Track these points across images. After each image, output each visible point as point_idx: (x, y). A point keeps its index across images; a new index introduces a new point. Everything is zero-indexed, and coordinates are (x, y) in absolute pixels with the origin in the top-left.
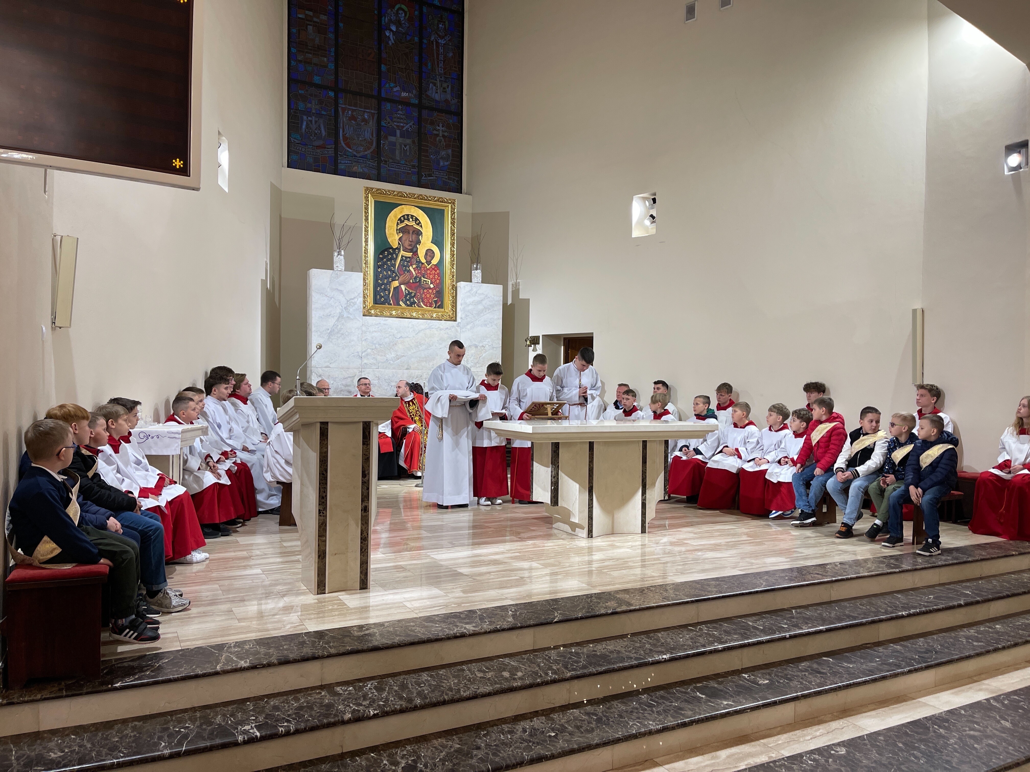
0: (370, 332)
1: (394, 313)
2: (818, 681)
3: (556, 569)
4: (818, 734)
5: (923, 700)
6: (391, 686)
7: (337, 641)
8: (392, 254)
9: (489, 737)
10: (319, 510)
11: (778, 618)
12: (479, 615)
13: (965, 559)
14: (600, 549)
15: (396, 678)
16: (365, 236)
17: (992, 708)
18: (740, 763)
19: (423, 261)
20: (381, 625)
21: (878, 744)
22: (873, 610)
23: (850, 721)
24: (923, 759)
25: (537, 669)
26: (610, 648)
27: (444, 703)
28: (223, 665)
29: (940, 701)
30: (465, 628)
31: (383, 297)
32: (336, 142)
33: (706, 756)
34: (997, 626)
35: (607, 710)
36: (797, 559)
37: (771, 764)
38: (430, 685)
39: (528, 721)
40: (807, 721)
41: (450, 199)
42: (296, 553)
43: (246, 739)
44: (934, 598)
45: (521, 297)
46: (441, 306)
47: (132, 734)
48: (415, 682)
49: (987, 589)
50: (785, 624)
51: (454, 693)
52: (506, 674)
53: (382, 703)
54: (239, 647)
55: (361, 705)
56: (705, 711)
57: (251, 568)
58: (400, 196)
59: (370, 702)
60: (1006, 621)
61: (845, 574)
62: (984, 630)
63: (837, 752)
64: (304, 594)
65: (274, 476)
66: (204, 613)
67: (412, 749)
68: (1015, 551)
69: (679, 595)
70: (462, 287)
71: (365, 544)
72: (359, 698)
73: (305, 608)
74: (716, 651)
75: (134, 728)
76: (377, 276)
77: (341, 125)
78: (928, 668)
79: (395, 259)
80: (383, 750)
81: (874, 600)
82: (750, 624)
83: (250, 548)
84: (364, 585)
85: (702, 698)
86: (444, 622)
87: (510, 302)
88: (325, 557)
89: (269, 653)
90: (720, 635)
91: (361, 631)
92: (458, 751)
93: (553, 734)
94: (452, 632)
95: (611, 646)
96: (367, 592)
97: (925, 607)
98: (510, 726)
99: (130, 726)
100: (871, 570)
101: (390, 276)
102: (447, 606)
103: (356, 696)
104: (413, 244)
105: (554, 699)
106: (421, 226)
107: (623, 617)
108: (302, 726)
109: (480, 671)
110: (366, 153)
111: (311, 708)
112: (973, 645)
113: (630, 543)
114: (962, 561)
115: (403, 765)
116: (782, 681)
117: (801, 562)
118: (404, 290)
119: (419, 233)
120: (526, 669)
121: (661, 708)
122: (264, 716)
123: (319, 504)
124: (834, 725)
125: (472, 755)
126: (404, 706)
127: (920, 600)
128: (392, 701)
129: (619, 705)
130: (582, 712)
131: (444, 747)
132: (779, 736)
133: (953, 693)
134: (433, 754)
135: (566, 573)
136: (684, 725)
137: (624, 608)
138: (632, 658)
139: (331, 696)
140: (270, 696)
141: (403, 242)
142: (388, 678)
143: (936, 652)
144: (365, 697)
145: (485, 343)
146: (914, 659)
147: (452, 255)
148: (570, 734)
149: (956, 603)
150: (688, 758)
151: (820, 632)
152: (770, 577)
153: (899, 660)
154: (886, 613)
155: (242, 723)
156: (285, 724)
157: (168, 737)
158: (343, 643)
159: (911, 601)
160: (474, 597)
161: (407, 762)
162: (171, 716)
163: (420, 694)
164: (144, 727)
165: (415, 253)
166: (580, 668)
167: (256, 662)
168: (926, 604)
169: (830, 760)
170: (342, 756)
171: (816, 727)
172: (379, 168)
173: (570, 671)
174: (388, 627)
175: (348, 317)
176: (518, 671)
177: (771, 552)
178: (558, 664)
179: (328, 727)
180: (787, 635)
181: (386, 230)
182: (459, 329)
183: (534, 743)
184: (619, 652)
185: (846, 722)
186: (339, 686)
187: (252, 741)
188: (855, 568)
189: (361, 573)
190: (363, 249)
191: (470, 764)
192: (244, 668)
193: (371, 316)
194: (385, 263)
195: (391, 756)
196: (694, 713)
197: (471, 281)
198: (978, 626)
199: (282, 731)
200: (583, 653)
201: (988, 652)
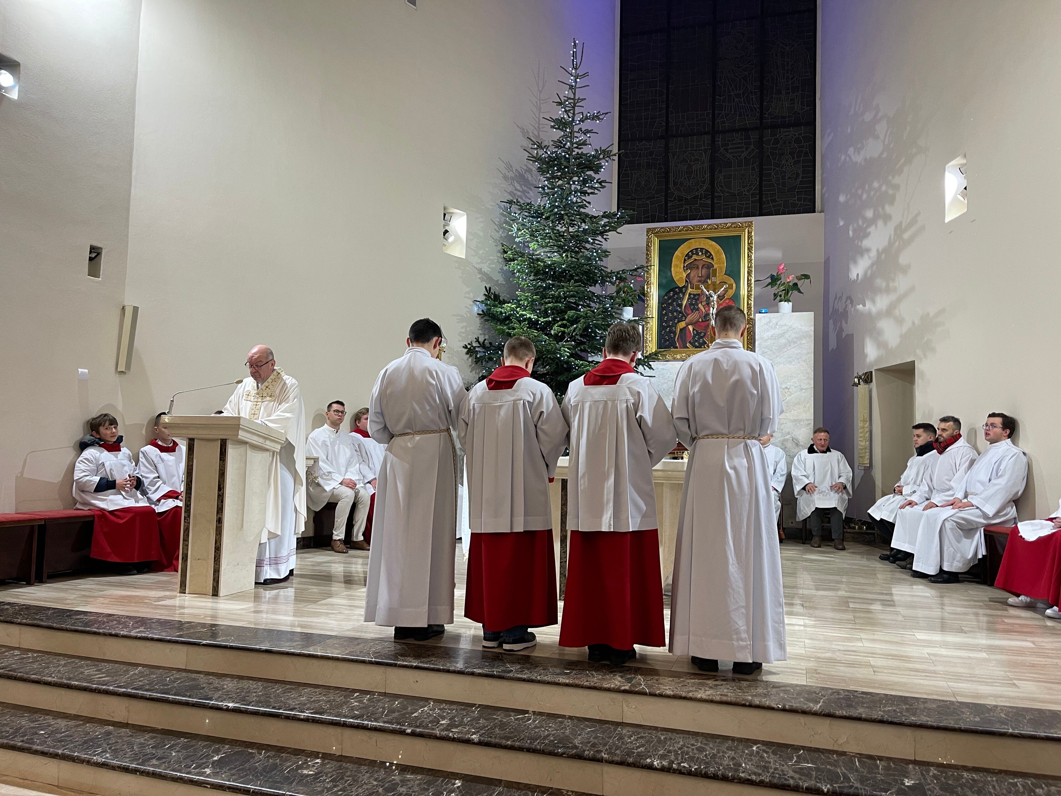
1: (678, 357)
8: (678, 294)
31: (668, 340)
32: (667, 188)
41: (746, 222)
70: (760, 319)
71: (218, 553)
76: (661, 319)
77: (672, 171)
79: (682, 299)
84: (215, 594)
96: (217, 599)
101: (675, 318)
104: (703, 279)
106: (712, 259)
110: (698, 193)
118: (691, 330)
141: (691, 279)
145: (789, 384)
147: (749, 285)
172: (712, 205)
181: (672, 269)
189: (214, 580)
194: (669, 305)
197: (776, 312)
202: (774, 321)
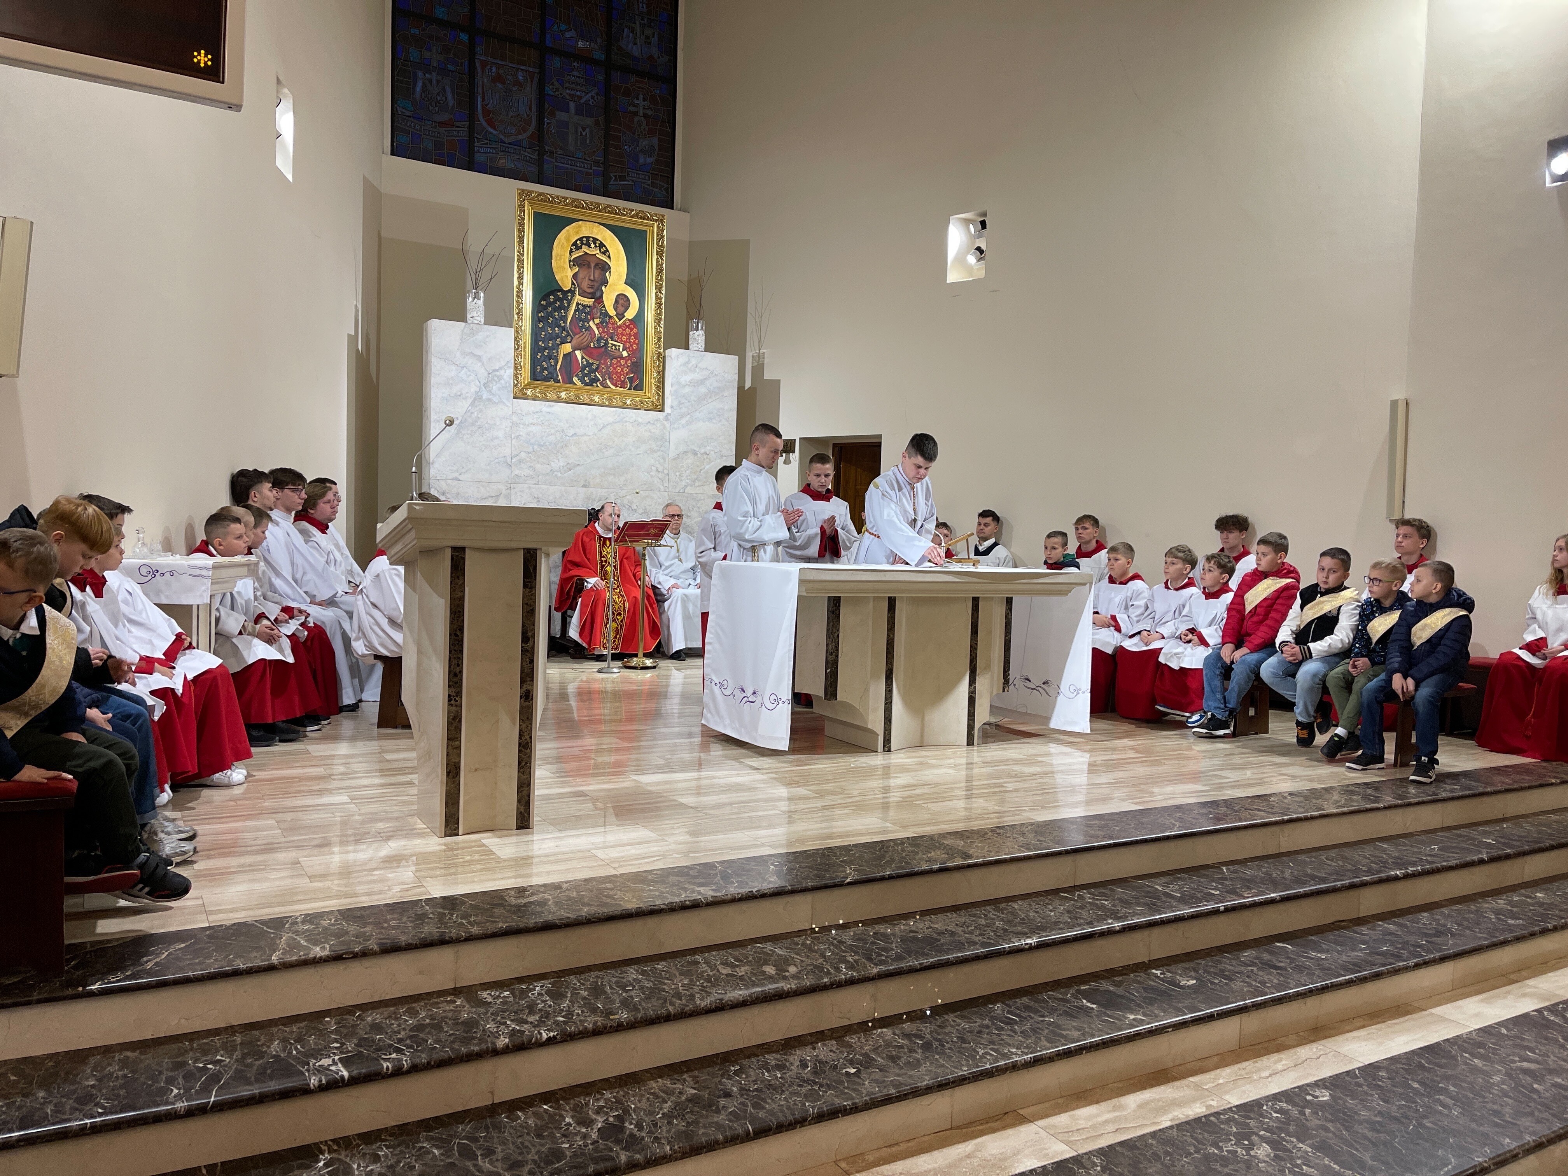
0: (524, 424)
1: (563, 395)
2: (1275, 981)
3: (837, 799)
4: (1280, 1067)
5: (1437, 1011)
6: (575, 989)
7: (482, 914)
8: (561, 300)
9: (744, 1076)
10: (449, 696)
11: (1202, 880)
12: (720, 871)
13: (1481, 790)
14: (904, 769)
15: (583, 977)
16: (519, 269)
17: (1548, 1025)
18: (1162, 1116)
19: (612, 312)
20: (556, 887)
21: (1380, 1083)
22: (1350, 867)
23: (1328, 1045)
24: (1457, 1109)
25: (821, 960)
26: (939, 926)
27: (668, 1018)
28: (282, 954)
29: (1465, 1013)
30: (699, 893)
31: (546, 369)
32: (472, 117)
33: (1104, 1106)
34: (1538, 895)
35: (939, 1030)
36: (1220, 787)
37: (1212, 1118)
38: (642, 988)
39: (808, 1048)
40: (1259, 1046)
41: (656, 215)
42: (407, 771)
43: (324, 1082)
44: (1439, 849)
45: (767, 376)
46: (639, 387)
47: (120, 1073)
48: (616, 982)
49: (1519, 836)
50: (1216, 889)
51: (684, 1002)
52: (770, 970)
53: (562, 1019)
54: (311, 923)
55: (526, 1022)
56: (1100, 1030)
57: (331, 793)
58: (576, 206)
59: (541, 1017)
60: (1548, 885)
61: (1302, 810)
62: (1520, 900)
63: (1317, 1097)
64: (422, 835)
65: (369, 646)
66: (250, 865)
67: (615, 1097)
68: (1555, 777)
69: (1045, 841)
70: (673, 356)
71: (525, 754)
72: (522, 1010)
73: (423, 859)
74: (1110, 932)
75: (124, 1063)
76: (536, 334)
77: (480, 89)
78: (1444, 959)
79: (567, 309)
80: (564, 1099)
81: (1347, 852)
82: (1158, 887)
83: (329, 762)
84: (523, 822)
85: (1093, 1009)
86: (663, 882)
87: (748, 384)
88: (458, 774)
89: (365, 933)
90: (1113, 906)
91: (523, 897)
92: (693, 1100)
93: (853, 1071)
94: (677, 900)
95: (940, 923)
96: (528, 834)
97: (1430, 863)
98: (779, 1056)
99: (116, 1058)
100: (1339, 804)
101: (557, 336)
102: (665, 856)
103: (516, 1007)
104: (596, 285)
105: (850, 1011)
106: (609, 257)
107: (957, 876)
108: (424, 1058)
109: (725, 964)
110: (520, 137)
111: (438, 1027)
112: (1509, 925)
113: (952, 761)
114: (1477, 792)
115: (600, 1125)
116: (1216, 981)
117: (1229, 792)
118: (579, 358)
119: (605, 268)
120: (802, 961)
121: (1027, 1027)
122: (355, 1041)
123: (449, 686)
124: (1304, 1052)
125: (718, 1107)
126: (599, 1023)
127: (1419, 853)
128: (578, 1015)
129: (958, 1020)
130: (897, 1032)
131: (669, 1092)
132: (1218, 1071)
133: (1483, 1001)
134: (650, 1105)
135: (856, 806)
136: (1068, 1054)
137: (959, 862)
138: (975, 943)
139: (472, 1007)
140: (365, 1007)
141: (579, 282)
142: (569, 975)
143: (1453, 935)
144: (532, 1009)
145: (708, 448)
146: (1421, 946)
147: (658, 305)
148: (881, 1070)
149: (1475, 858)
150: (1074, 1109)
151: (1272, 901)
152: (1184, 813)
153: (1397, 948)
154: (1370, 872)
155: (317, 1054)
156: (394, 1056)
157: (183, 1078)
158: (491, 917)
159: (1405, 853)
160: (709, 841)
161: (607, 1119)
162: (191, 1041)
163: (626, 1004)
164: (141, 1061)
165: (599, 299)
166: (892, 960)
167: (341, 949)
168: (1429, 858)
169: (1308, 1111)
170: (493, 1110)
171: (1275, 1057)
172: (540, 163)
173: (876, 964)
174: (567, 889)
175: (489, 400)
176: (789, 965)
177: (1177, 776)
178: (856, 953)
179: (469, 1061)
180: (1221, 906)
181: (553, 261)
182: (667, 424)
183: (821, 1086)
184: (953, 934)
185: (1321, 1047)
186: (486, 990)
187: (334, 1085)
188: (1314, 801)
189: (519, 801)
190: (515, 290)
191: (717, 1123)
192: (321, 958)
193: (527, 399)
194: (550, 315)
195: (577, 1110)
196: (1083, 1035)
197: (687, 348)
198: (1509, 894)
199: (388, 1067)
200: (894, 935)
201: (1533, 935)
202: (694, 361)
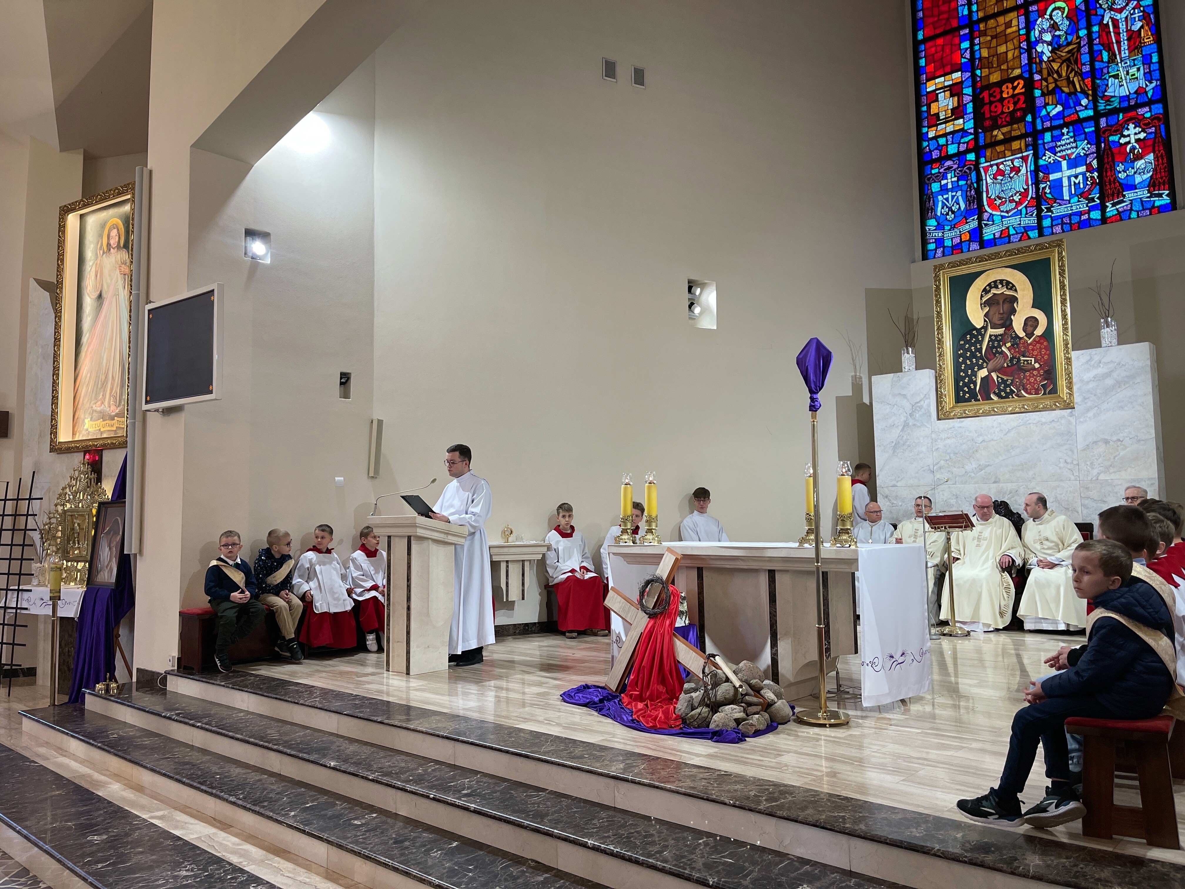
0: (941, 439)
1: (983, 410)
19: (1022, 334)
31: (967, 393)
32: (980, 211)
46: (1054, 391)
58: (980, 262)
71: (408, 637)
76: (957, 368)
84: (408, 671)
101: (975, 365)
104: (1005, 315)
106: (1016, 290)
118: (995, 378)
119: (1015, 299)
141: (990, 317)
145: (1121, 435)
147: (1064, 317)
165: (1009, 327)
172: (1039, 221)
175: (914, 425)
181: (967, 308)
182: (1077, 419)
189: (406, 660)
190: (936, 339)
193: (950, 419)
194: (966, 350)
197: (1099, 346)
202: (1096, 358)
